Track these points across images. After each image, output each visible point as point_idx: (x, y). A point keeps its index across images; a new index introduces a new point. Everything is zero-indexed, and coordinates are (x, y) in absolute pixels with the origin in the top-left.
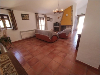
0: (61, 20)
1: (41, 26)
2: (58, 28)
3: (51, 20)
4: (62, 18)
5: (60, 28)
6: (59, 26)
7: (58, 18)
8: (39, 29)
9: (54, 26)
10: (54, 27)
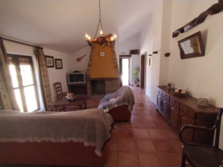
0: (89, 65)
1: (21, 87)
2: (84, 87)
3: (57, 64)
4: (91, 60)
5: (89, 86)
6: (85, 82)
7: (79, 60)
8: (14, 107)
9: (70, 83)
10: (68, 85)
